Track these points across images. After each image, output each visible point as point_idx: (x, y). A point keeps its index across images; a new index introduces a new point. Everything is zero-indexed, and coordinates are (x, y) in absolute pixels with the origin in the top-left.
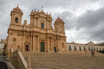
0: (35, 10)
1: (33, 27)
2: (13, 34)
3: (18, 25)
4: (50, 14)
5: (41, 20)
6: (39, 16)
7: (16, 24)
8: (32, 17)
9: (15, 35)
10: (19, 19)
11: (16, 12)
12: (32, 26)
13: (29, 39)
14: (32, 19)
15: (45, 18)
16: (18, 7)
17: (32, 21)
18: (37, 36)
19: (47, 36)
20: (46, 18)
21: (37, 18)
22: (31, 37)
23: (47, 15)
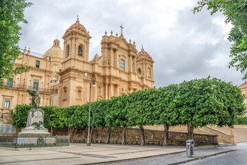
0: (112, 33)
1: (109, 68)
2: (77, 79)
3: (84, 62)
4: (134, 43)
5: (121, 53)
6: (119, 47)
7: (80, 58)
8: (106, 46)
9: (80, 80)
10: (85, 48)
11: (80, 34)
12: (108, 65)
13: (102, 89)
14: (106, 50)
15: (125, 50)
16: (78, 21)
17: (106, 54)
18: (116, 86)
19: (129, 85)
20: (129, 51)
21: (115, 50)
22: (107, 87)
23: (129, 45)
